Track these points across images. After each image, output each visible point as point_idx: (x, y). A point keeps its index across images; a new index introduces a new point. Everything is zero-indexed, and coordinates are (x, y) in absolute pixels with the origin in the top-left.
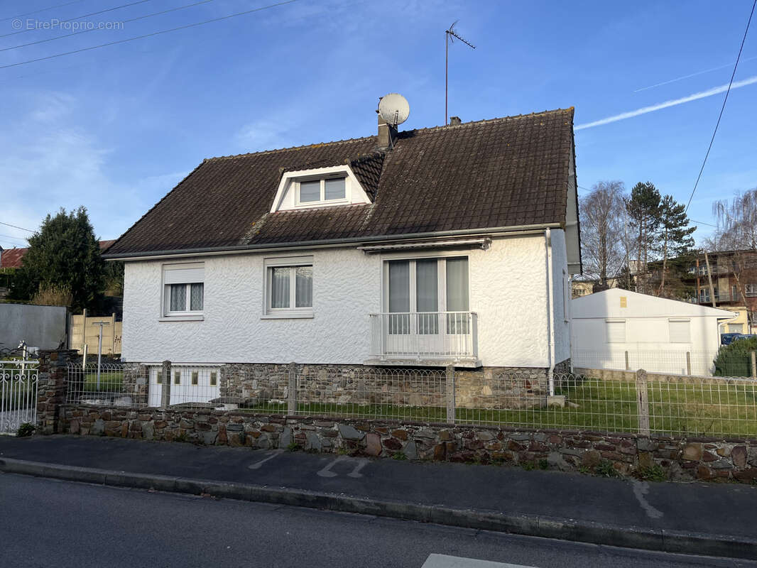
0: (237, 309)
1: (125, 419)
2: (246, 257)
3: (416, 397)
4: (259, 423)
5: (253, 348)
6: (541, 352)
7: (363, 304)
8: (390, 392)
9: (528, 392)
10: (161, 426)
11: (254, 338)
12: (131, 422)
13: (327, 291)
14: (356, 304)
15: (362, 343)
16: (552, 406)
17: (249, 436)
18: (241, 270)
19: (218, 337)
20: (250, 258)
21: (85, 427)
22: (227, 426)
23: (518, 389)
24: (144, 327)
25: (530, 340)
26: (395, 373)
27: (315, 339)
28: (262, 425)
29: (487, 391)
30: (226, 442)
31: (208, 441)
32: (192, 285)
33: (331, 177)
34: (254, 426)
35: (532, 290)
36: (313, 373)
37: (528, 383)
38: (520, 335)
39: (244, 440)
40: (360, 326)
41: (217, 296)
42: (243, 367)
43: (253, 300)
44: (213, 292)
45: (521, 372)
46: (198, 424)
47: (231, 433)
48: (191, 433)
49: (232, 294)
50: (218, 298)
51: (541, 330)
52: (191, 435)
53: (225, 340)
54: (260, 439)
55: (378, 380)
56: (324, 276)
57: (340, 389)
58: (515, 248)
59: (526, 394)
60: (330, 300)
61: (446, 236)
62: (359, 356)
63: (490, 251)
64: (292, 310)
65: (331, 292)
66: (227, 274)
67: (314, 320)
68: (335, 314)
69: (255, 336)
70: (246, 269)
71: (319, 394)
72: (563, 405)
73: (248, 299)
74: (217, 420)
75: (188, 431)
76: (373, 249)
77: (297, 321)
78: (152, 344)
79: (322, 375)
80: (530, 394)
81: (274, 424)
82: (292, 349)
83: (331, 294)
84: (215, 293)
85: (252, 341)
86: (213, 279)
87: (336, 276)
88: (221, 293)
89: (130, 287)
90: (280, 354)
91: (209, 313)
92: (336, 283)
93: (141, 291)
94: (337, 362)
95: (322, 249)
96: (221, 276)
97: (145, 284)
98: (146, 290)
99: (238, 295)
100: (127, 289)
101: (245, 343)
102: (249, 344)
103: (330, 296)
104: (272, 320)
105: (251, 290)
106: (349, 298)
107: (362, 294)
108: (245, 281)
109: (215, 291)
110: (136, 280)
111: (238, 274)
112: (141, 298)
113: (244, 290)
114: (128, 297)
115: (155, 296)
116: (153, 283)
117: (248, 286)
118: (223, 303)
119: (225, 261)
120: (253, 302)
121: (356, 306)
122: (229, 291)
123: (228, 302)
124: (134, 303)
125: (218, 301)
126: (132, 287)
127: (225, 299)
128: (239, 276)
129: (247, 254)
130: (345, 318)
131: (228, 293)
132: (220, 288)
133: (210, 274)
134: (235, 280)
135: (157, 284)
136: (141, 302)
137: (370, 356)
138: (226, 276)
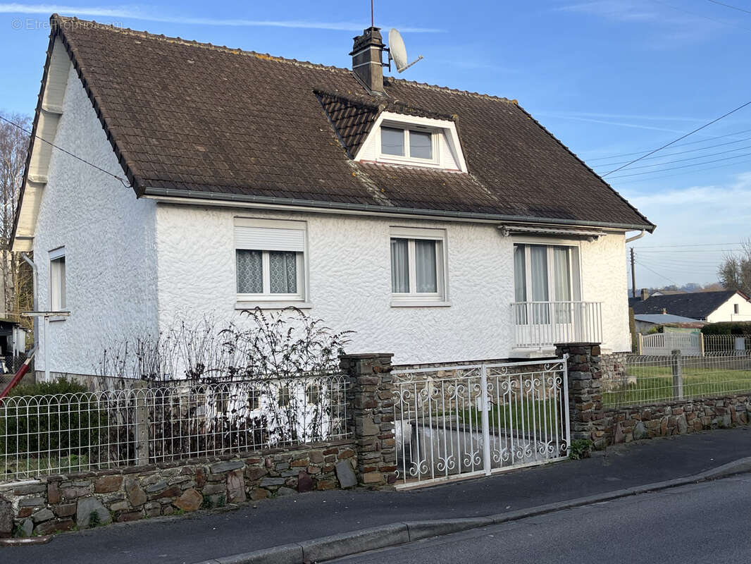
0: (359, 292)
2: (368, 222)
5: (381, 345)
6: (626, 337)
7: (498, 291)
9: (617, 374)
11: (383, 332)
13: (462, 274)
14: (492, 290)
15: (499, 335)
18: (362, 238)
20: (372, 223)
23: (610, 373)
27: (453, 332)
32: (272, 253)
35: (619, 283)
40: (496, 316)
41: (329, 273)
43: (378, 281)
44: (323, 267)
45: (612, 357)
49: (349, 271)
50: (330, 276)
56: (460, 255)
58: (609, 243)
59: (616, 376)
60: (466, 285)
63: (593, 244)
64: (413, 296)
65: (467, 275)
66: (342, 242)
67: (451, 309)
68: (471, 302)
69: (383, 329)
70: (369, 238)
73: (372, 280)
80: (618, 376)
82: (429, 346)
83: (466, 277)
84: (326, 269)
85: (381, 336)
86: (322, 247)
87: (471, 256)
88: (335, 269)
89: (172, 250)
90: (415, 352)
91: (319, 297)
92: (471, 265)
93: (195, 258)
94: (477, 358)
95: (457, 223)
96: (333, 245)
97: (202, 246)
98: (204, 258)
99: (359, 274)
100: (166, 253)
101: (371, 339)
102: (377, 341)
103: (465, 280)
104: (404, 309)
105: (375, 268)
106: (484, 283)
107: (496, 280)
108: (366, 254)
109: (325, 266)
110: (185, 238)
111: (358, 243)
112: (198, 269)
113: (365, 266)
114: (168, 267)
115: (224, 269)
116: (218, 245)
117: (372, 263)
118: (339, 284)
119: (338, 224)
120: (378, 284)
121: (492, 293)
122: (345, 267)
123: (345, 283)
124: (183, 279)
125: (331, 279)
126: (176, 249)
127: (341, 278)
128: (358, 246)
129: (369, 218)
130: (482, 307)
131: (346, 269)
132: (333, 262)
133: (317, 240)
134: (353, 253)
135: (226, 249)
136: (198, 277)
137: (513, 348)
138: (340, 245)
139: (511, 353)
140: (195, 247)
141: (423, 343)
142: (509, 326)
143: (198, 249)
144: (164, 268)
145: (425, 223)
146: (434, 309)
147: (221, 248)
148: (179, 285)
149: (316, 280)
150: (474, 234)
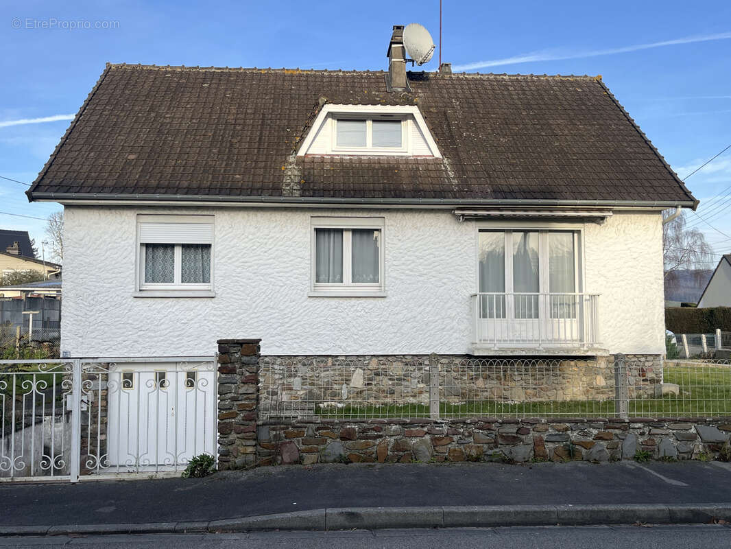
0: (271, 282)
1: (381, 436)
2: (284, 213)
3: (518, 391)
4: (591, 430)
5: (295, 335)
6: (659, 337)
7: (453, 281)
8: (485, 387)
9: (643, 380)
10: (444, 441)
11: (298, 321)
12: (392, 440)
13: (403, 264)
14: (445, 281)
15: (452, 329)
16: (666, 395)
17: (577, 447)
18: (277, 229)
19: (239, 320)
20: (289, 214)
21: (310, 451)
22: (545, 437)
23: (632, 378)
24: (107, 305)
25: (647, 325)
26: (505, 364)
27: (388, 324)
28: (595, 432)
29: (600, 381)
30: (544, 457)
31: (519, 458)
32: (184, 246)
33: (383, 118)
34: (586, 434)
35: (649, 272)
36: (383, 367)
37: (643, 371)
38: (637, 320)
39: (571, 453)
40: (449, 308)
41: (236, 264)
42: (279, 360)
43: (294, 271)
44: (230, 259)
45: (636, 359)
46: (502, 437)
47: (551, 445)
48: (491, 449)
49: (261, 262)
50: (238, 267)
51: (659, 315)
52: (490, 452)
53: (252, 324)
54: (594, 450)
55: (471, 373)
56: (400, 244)
57: (422, 385)
58: (633, 225)
59: (642, 383)
60: (408, 275)
61: (568, 205)
62: (448, 345)
63: (606, 227)
64: (347, 285)
65: (410, 264)
66: (254, 234)
67: (386, 300)
68: (415, 293)
69: (299, 319)
70: (285, 229)
71: (392, 392)
72: (677, 393)
73: (287, 270)
74: (529, 429)
75: (486, 446)
76: (476, 215)
77: (363, 301)
78: (121, 331)
79: (397, 369)
80: (646, 383)
81: (610, 430)
82: (355, 337)
83: (409, 267)
84: (233, 260)
85: (295, 326)
86: (229, 239)
87: (417, 245)
88: (243, 260)
89: (77, 245)
90: (338, 343)
91: (224, 287)
92: (417, 254)
93: (98, 251)
94: (420, 352)
95: (398, 210)
96: (243, 236)
97: (105, 242)
98: (107, 251)
99: (271, 264)
100: (70, 247)
101: (283, 329)
102: (291, 330)
103: (409, 269)
104: (326, 299)
105: (292, 258)
106: (434, 273)
107: (452, 269)
108: (282, 245)
109: (233, 257)
110: (88, 235)
111: (272, 235)
112: (99, 261)
113: (280, 257)
114: (71, 259)
115: (125, 261)
116: (120, 240)
117: (287, 253)
118: (247, 274)
119: (249, 216)
120: (295, 274)
121: (445, 283)
122: (256, 258)
123: (255, 273)
124: (85, 270)
125: (238, 270)
126: (80, 245)
127: (250, 269)
128: (272, 238)
129: (286, 209)
130: (430, 298)
131: (256, 260)
132: (242, 253)
133: (224, 233)
134: (266, 244)
135: (128, 243)
136: (100, 269)
137: (473, 344)
138: (250, 237)
139: (468, 349)
140: (98, 242)
141: (348, 334)
142: (468, 319)
143: (101, 243)
144: (68, 260)
145: (356, 212)
146: (364, 299)
147: (123, 242)
148: (81, 276)
149: (221, 270)
150: (421, 221)
